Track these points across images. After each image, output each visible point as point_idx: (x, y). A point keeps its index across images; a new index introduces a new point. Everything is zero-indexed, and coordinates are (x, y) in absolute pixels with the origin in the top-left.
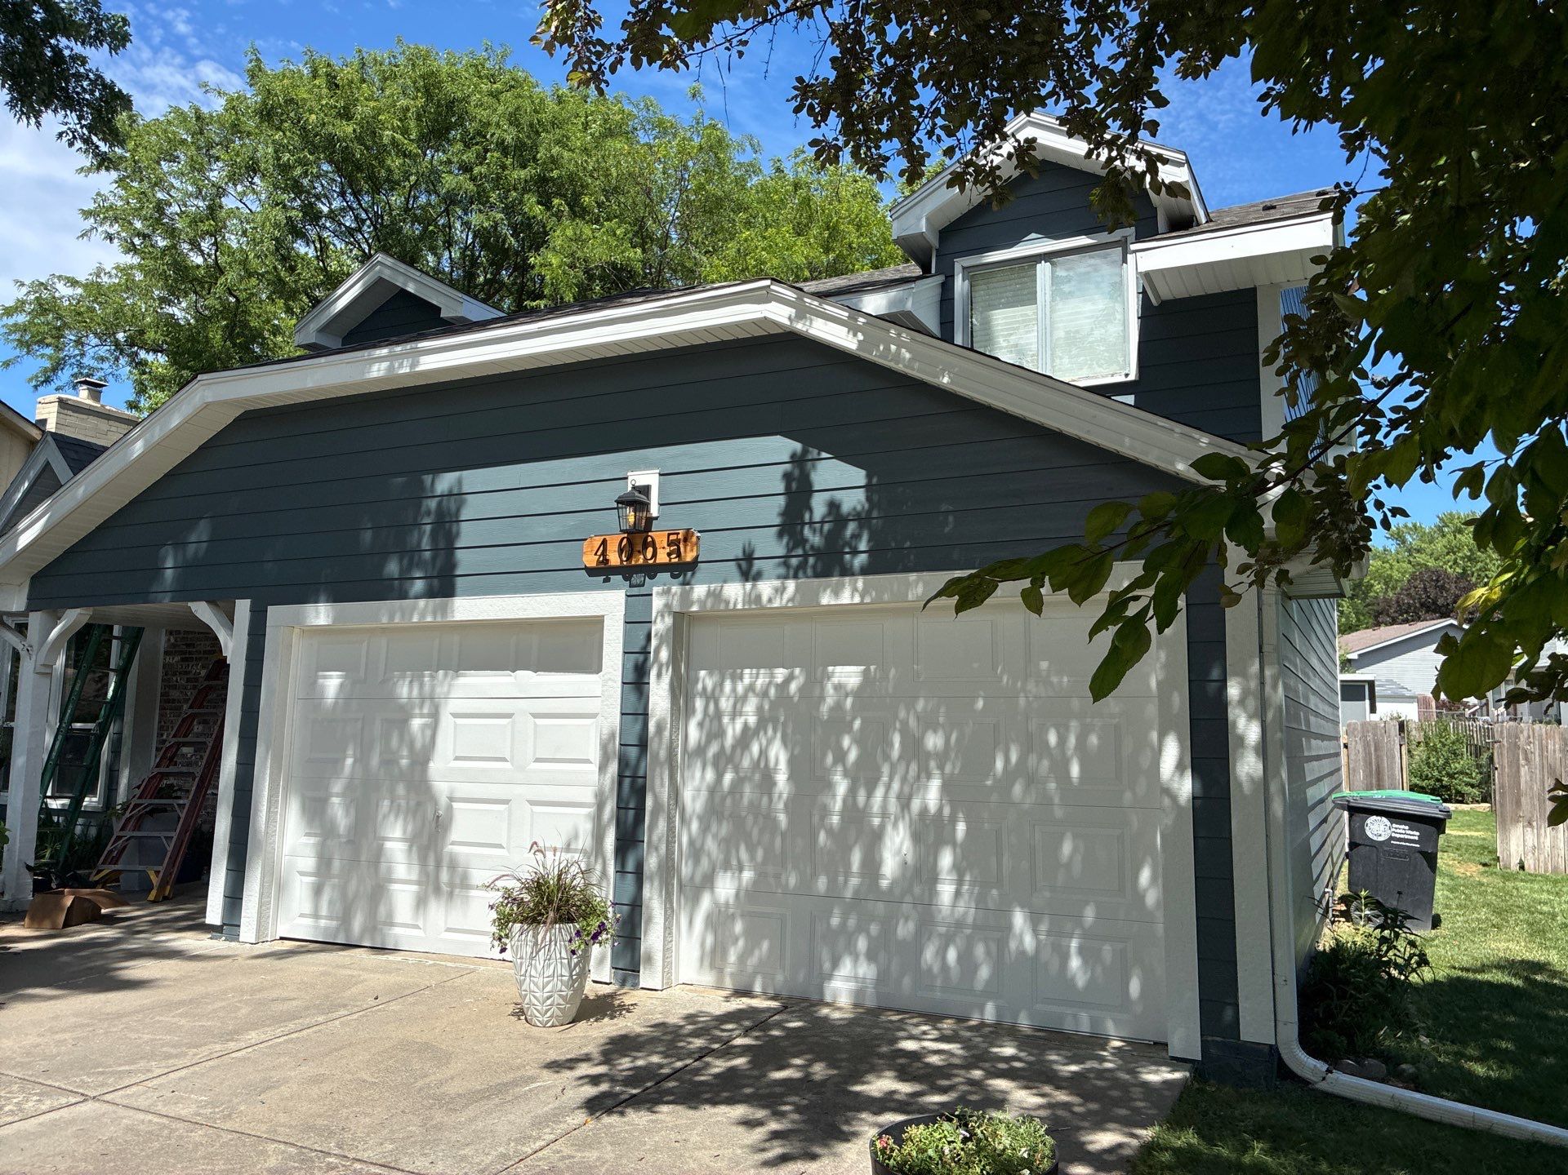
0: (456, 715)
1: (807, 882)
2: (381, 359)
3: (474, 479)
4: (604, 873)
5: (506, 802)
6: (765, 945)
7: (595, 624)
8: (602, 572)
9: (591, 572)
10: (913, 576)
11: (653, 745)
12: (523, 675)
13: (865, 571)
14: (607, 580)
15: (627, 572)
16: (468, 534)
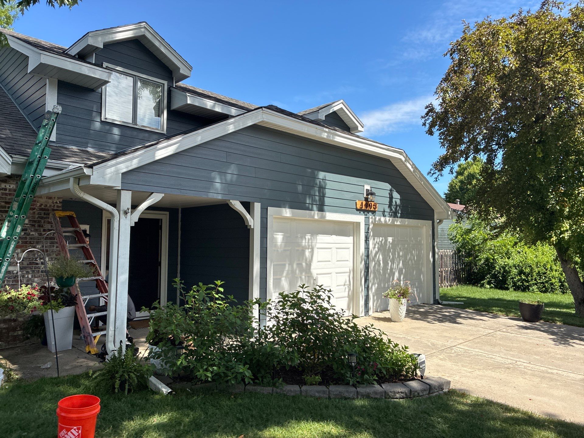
0: (318, 248)
1: (384, 285)
2: (326, 132)
3: (330, 176)
4: (362, 290)
5: (330, 273)
6: (379, 301)
7: (358, 224)
8: (360, 210)
9: (357, 210)
10: (406, 220)
11: (370, 256)
12: (334, 236)
13: (400, 218)
14: (360, 213)
15: (364, 211)
16: (328, 193)
